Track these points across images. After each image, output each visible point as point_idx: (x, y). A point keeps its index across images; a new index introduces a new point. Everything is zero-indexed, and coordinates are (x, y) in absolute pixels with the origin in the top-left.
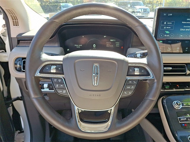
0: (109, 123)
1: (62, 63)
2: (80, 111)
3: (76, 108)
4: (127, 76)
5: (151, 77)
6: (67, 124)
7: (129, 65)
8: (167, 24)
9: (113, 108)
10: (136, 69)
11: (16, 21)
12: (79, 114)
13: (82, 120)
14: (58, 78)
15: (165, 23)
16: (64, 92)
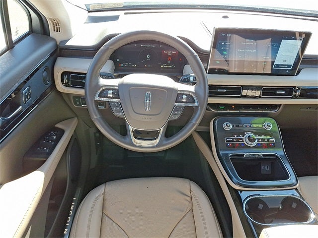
0: (158, 140)
1: (117, 88)
2: (134, 130)
3: (131, 127)
4: (176, 102)
5: (196, 104)
6: (123, 140)
7: (178, 92)
8: (225, 44)
9: (162, 129)
10: (185, 97)
11: (58, 26)
12: (133, 132)
13: (136, 137)
14: (115, 102)
15: (223, 43)
16: (121, 114)
